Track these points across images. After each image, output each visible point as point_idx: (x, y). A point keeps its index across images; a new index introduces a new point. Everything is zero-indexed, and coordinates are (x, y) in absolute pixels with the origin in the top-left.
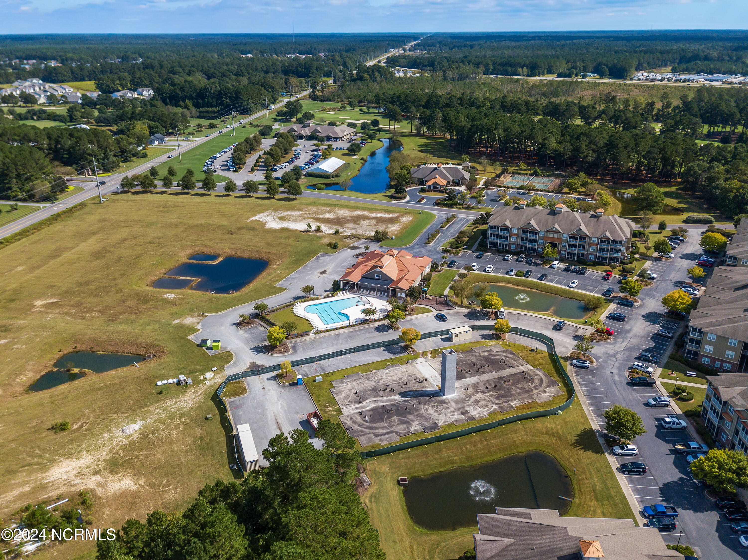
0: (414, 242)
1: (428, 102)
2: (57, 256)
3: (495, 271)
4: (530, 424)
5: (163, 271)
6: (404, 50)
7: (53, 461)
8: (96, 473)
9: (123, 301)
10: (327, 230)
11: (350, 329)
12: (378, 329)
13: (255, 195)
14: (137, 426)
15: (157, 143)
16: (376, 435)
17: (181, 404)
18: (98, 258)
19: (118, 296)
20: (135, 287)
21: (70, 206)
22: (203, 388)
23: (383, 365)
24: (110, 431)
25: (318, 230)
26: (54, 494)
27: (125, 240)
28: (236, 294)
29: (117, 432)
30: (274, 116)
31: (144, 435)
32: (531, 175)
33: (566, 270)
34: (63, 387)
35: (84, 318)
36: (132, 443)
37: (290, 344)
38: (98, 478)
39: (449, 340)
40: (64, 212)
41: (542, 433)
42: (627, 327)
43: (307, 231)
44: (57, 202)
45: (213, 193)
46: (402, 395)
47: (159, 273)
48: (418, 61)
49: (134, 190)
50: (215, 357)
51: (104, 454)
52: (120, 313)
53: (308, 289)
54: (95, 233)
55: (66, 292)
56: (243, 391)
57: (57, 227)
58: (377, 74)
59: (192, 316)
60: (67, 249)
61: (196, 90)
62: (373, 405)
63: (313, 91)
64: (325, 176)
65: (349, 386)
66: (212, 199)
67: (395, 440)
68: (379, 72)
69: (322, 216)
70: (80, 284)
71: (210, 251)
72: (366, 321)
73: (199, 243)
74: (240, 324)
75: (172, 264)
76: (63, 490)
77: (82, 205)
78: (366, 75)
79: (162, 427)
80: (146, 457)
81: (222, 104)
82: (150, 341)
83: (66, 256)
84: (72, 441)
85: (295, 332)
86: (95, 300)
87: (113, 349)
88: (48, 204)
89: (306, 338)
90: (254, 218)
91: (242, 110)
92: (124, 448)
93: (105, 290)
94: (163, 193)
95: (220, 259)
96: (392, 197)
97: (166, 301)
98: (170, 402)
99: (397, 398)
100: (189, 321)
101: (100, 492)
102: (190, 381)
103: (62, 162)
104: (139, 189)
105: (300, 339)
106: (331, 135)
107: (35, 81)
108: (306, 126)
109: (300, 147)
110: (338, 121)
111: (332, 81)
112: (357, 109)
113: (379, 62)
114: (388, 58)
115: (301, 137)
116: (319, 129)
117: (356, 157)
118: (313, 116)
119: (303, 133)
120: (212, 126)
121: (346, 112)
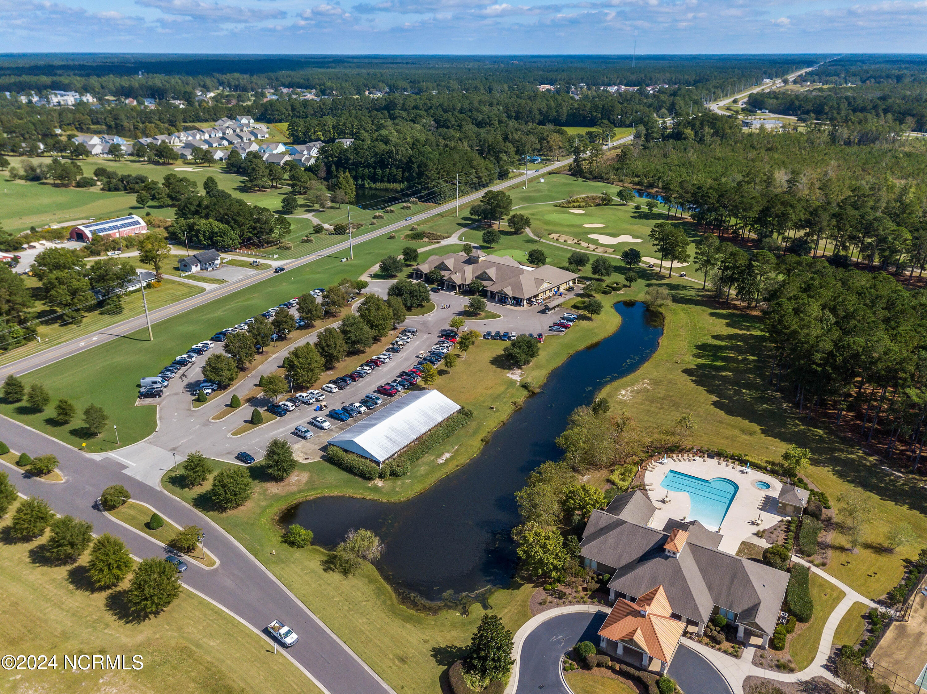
1: (765, 212)
6: (786, 82)
15: (196, 269)
30: (467, 214)
48: (797, 103)
58: (707, 129)
61: (378, 154)
63: (575, 161)
68: (713, 125)
78: (688, 131)
91: (429, 194)
106: (508, 291)
107: (244, 121)
108: (471, 261)
109: (431, 317)
110: (575, 235)
111: (632, 137)
112: (632, 205)
113: (735, 101)
114: (750, 96)
115: (452, 287)
116: (492, 272)
117: (516, 376)
118: (527, 222)
119: (457, 279)
120: (340, 230)
121: (607, 211)
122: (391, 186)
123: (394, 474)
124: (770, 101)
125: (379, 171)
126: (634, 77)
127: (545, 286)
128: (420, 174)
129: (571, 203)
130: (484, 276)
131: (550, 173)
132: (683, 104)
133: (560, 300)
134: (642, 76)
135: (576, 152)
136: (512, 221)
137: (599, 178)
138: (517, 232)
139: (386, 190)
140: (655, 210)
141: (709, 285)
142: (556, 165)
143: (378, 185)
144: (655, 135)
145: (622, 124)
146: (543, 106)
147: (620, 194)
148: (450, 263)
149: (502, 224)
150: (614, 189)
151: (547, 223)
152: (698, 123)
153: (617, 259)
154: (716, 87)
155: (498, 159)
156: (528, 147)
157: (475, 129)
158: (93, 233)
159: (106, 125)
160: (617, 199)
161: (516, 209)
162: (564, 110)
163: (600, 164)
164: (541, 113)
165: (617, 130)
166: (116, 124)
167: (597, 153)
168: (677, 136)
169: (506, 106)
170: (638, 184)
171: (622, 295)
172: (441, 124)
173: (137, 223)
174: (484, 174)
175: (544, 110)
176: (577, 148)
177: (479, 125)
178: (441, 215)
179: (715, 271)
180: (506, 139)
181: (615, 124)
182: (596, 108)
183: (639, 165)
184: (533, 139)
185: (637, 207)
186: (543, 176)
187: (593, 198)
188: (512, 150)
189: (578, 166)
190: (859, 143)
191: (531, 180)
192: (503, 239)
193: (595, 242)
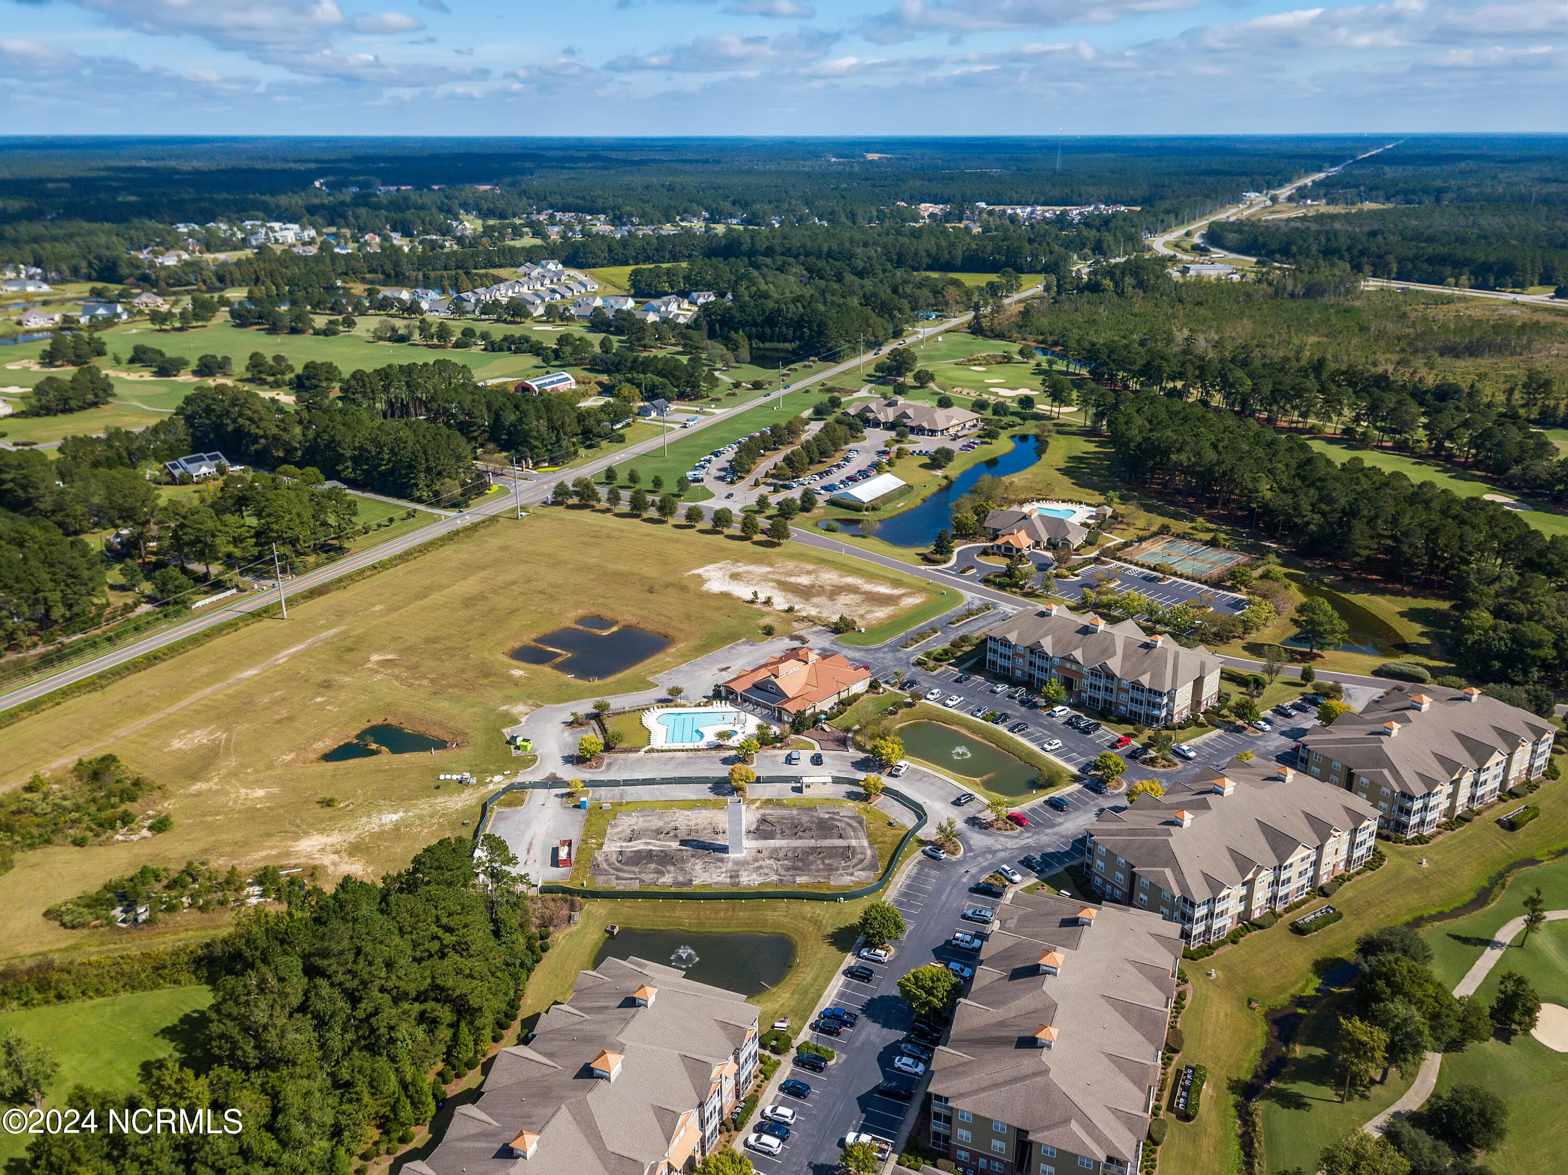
0: (888, 641)
2: (425, 596)
3: (959, 707)
4: (796, 905)
5: (534, 635)
7: (307, 833)
8: (337, 852)
9: (463, 671)
10: (780, 602)
11: (691, 754)
12: (725, 761)
13: (726, 531)
14: (395, 817)
15: (654, 414)
16: (618, 878)
17: (450, 804)
18: (467, 606)
19: (461, 664)
20: (486, 654)
21: (477, 519)
22: (483, 790)
23: (692, 805)
24: (369, 816)
25: (768, 602)
26: (293, 862)
27: (514, 583)
28: (597, 682)
29: (375, 819)
30: (871, 370)
31: (397, 827)
32: (1206, 543)
33: (1069, 722)
34: (352, 762)
35: (410, 686)
36: (383, 832)
37: (607, 758)
38: (336, 857)
39: (799, 790)
40: (466, 529)
41: (804, 918)
42: (1059, 820)
43: (752, 602)
44: (465, 511)
45: (672, 521)
46: (683, 843)
47: (528, 638)
49: (570, 502)
50: (518, 758)
51: (352, 837)
52: (451, 686)
53: (676, 692)
54: (484, 568)
55: (409, 648)
56: (521, 802)
57: (447, 551)
58: (1129, 280)
59: (525, 704)
60: (441, 587)
61: (764, 311)
62: (642, 847)
63: (975, 317)
64: (856, 506)
65: (633, 821)
66: (665, 530)
67: (636, 886)
69: (792, 580)
70: (428, 641)
71: (608, 614)
72: (719, 747)
73: (600, 601)
74: (570, 724)
75: (548, 628)
76: (302, 860)
77: (494, 519)
78: (1107, 282)
79: (418, 822)
80: (387, 848)
81: (800, 339)
82: (461, 726)
83: (436, 597)
84: (331, 819)
85: (624, 745)
86: (432, 664)
87: (422, 729)
88: (452, 513)
89: (631, 755)
90: (696, 572)
91: (826, 353)
92: (372, 835)
93: (451, 651)
94: (608, 510)
95: (615, 629)
96: (927, 559)
97: (510, 678)
98: (441, 800)
99: (675, 845)
100: (518, 709)
101: (331, 869)
102: (474, 781)
103: (499, 445)
104: (575, 500)
105: (623, 755)
106: (925, 425)
107: (551, 266)
108: (892, 404)
109: (865, 443)
110: (976, 389)
111: (1041, 288)
112: (1033, 362)
113: (1188, 234)
114: (1211, 225)
115: (876, 424)
116: (910, 412)
117: (939, 473)
118: (931, 377)
119: (882, 418)
120: (757, 386)
121: (1008, 369)
122: (781, 345)
123: (874, 509)
124: (1231, 236)
125: (768, 330)
126: (1056, 192)
127: (955, 422)
128: (820, 333)
129: (972, 361)
130: (905, 415)
131: (947, 331)
132: (1112, 243)
133: (965, 432)
134: (1068, 191)
135: (976, 308)
136: (917, 377)
137: (1000, 336)
138: (922, 386)
139: (776, 350)
140: (1055, 367)
141: (1088, 423)
142: (953, 323)
143: (767, 345)
144: (1068, 287)
145: (1033, 270)
146: (931, 245)
147: (1021, 352)
148: (873, 406)
149: (909, 380)
150: (1014, 348)
151: (949, 378)
152: (1118, 272)
153: (1014, 406)
154: (1167, 212)
155: (892, 317)
156: (921, 302)
157: (856, 279)
158: (539, 386)
159: (383, 273)
160: (1018, 357)
161: (920, 365)
162: (959, 252)
163: (1001, 320)
164: (929, 254)
165: (1024, 277)
166: (397, 273)
167: (998, 309)
168: (1093, 287)
169: (885, 247)
170: (1043, 342)
171: (1017, 430)
172: (814, 273)
173: (567, 379)
174: (881, 334)
175: (934, 251)
176: (977, 304)
177: (861, 274)
178: (844, 373)
179: (1092, 411)
180: (895, 291)
181: (1020, 270)
182: (999, 249)
183: (1044, 322)
184: (926, 292)
185: (1038, 365)
186: (940, 334)
187: (994, 357)
188: (906, 306)
189: (979, 323)
190: (1305, 295)
191: (928, 339)
192: (912, 392)
193: (996, 394)
